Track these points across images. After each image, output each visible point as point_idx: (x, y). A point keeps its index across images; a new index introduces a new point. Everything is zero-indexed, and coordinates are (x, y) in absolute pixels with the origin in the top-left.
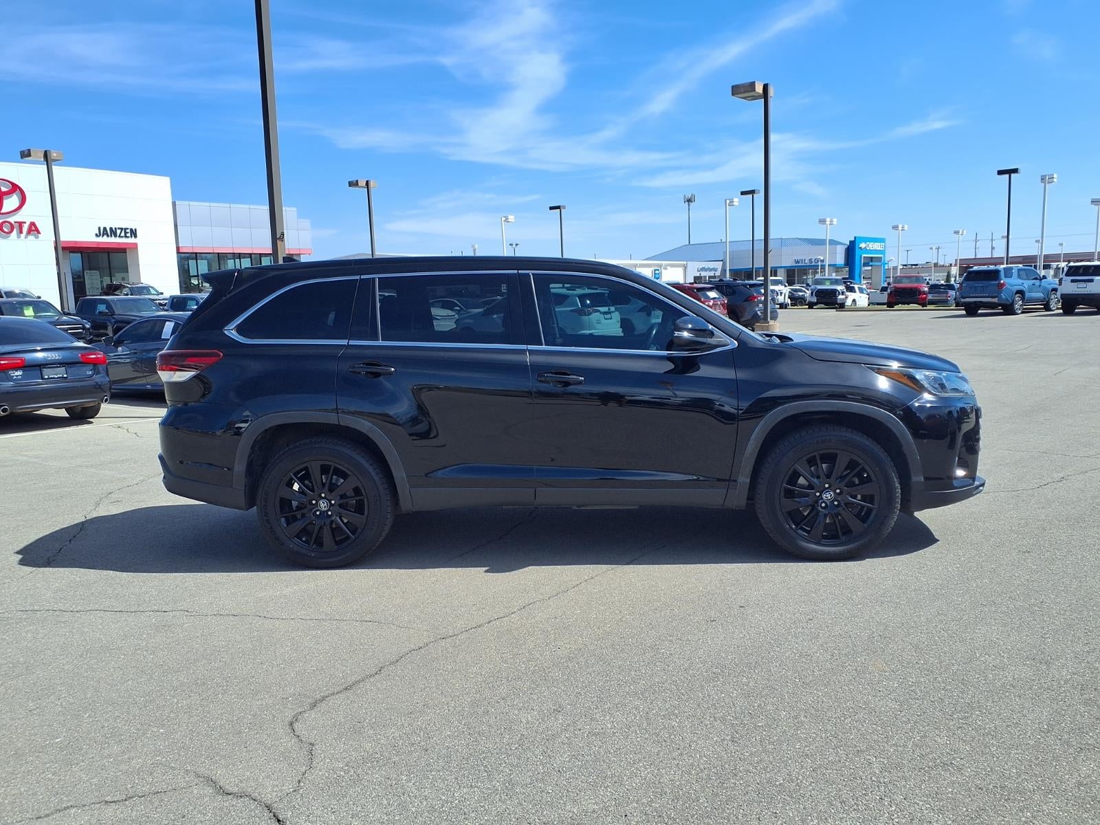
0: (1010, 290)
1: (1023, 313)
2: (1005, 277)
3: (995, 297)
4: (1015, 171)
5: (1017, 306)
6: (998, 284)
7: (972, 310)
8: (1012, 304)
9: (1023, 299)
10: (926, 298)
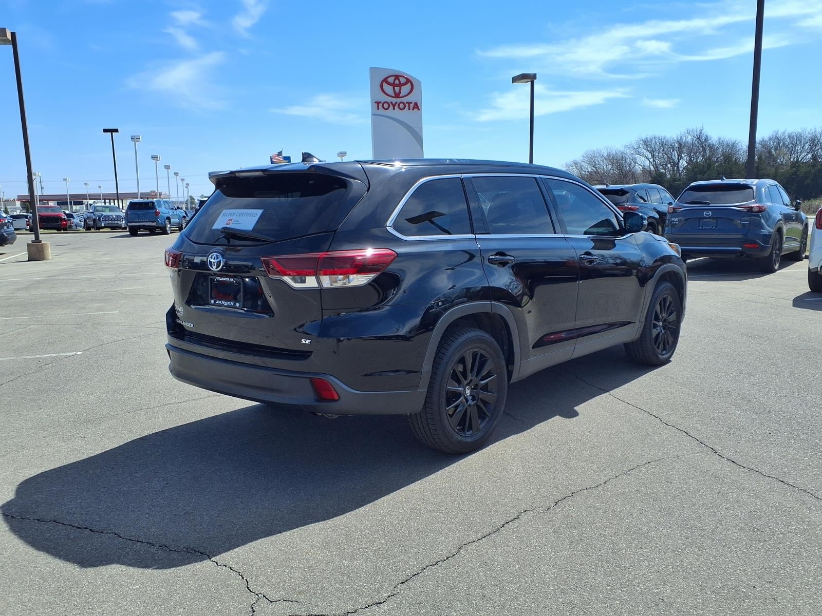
0: (163, 217)
1: (171, 233)
2: (159, 207)
3: (154, 222)
4: (116, 131)
5: (168, 229)
6: (155, 212)
7: (134, 232)
8: (165, 227)
9: (170, 223)
10: (66, 224)
